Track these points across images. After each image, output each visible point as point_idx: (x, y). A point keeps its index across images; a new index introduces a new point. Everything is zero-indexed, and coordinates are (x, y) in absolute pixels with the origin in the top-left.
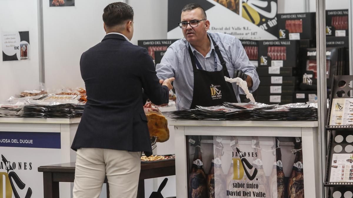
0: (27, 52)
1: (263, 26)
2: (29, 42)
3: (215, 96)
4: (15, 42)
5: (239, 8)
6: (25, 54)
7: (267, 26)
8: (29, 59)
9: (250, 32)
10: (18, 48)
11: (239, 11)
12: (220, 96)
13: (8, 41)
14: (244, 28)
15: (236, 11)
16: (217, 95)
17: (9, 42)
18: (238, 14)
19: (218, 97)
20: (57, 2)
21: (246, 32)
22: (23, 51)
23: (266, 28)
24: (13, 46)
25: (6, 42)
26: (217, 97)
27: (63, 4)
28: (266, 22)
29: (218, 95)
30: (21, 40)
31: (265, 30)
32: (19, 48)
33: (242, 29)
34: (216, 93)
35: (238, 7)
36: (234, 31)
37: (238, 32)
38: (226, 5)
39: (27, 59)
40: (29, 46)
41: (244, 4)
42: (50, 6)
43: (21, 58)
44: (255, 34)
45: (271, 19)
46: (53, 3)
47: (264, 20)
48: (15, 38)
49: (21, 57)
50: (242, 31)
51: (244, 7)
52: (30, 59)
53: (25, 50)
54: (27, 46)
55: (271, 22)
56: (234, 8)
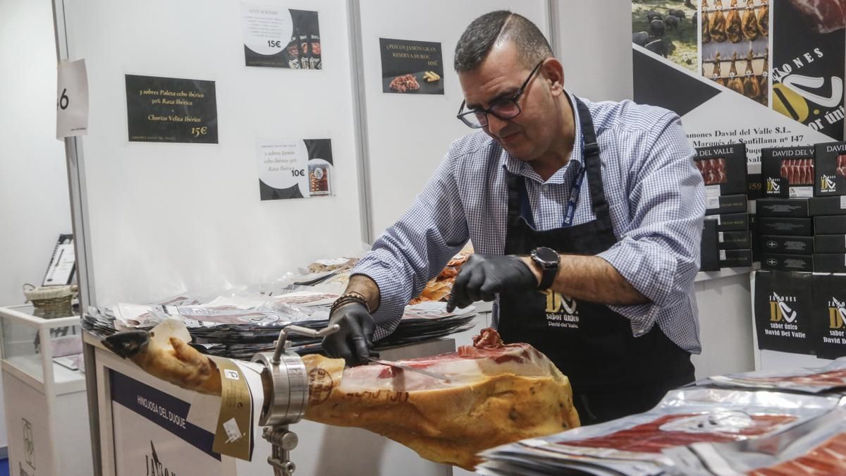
0: (326, 181)
1: (816, 123)
2: (331, 162)
3: (559, 318)
4: (294, 160)
5: (767, 92)
6: (321, 185)
7: (824, 122)
8: (333, 194)
9: (789, 136)
10: (301, 173)
11: (767, 100)
12: (572, 319)
13: (273, 158)
14: (778, 130)
15: (762, 98)
16: (563, 314)
17: (277, 161)
18: (766, 105)
19: (565, 322)
20: (402, 85)
21: (783, 136)
22: (316, 179)
23: (821, 127)
24: (290, 169)
25: (270, 161)
26: (563, 321)
27: (416, 88)
28: (821, 116)
29: (568, 314)
30: (311, 157)
31: (819, 130)
32: (306, 172)
33: (774, 130)
34: (562, 307)
35: (764, 92)
36: (759, 136)
37: (766, 137)
38: (742, 89)
39: (328, 195)
40: (330, 169)
41: (777, 86)
42: (384, 91)
43: (312, 193)
44: (800, 139)
45: (831, 110)
46: (391, 86)
47: (816, 112)
48: (293, 153)
49: (310, 191)
50: (774, 136)
51: (777, 91)
52: (335, 195)
53: (323, 178)
54: (328, 170)
55: (830, 115)
56: (758, 93)
